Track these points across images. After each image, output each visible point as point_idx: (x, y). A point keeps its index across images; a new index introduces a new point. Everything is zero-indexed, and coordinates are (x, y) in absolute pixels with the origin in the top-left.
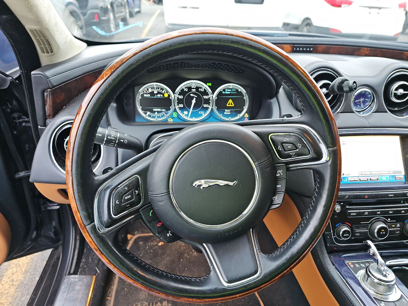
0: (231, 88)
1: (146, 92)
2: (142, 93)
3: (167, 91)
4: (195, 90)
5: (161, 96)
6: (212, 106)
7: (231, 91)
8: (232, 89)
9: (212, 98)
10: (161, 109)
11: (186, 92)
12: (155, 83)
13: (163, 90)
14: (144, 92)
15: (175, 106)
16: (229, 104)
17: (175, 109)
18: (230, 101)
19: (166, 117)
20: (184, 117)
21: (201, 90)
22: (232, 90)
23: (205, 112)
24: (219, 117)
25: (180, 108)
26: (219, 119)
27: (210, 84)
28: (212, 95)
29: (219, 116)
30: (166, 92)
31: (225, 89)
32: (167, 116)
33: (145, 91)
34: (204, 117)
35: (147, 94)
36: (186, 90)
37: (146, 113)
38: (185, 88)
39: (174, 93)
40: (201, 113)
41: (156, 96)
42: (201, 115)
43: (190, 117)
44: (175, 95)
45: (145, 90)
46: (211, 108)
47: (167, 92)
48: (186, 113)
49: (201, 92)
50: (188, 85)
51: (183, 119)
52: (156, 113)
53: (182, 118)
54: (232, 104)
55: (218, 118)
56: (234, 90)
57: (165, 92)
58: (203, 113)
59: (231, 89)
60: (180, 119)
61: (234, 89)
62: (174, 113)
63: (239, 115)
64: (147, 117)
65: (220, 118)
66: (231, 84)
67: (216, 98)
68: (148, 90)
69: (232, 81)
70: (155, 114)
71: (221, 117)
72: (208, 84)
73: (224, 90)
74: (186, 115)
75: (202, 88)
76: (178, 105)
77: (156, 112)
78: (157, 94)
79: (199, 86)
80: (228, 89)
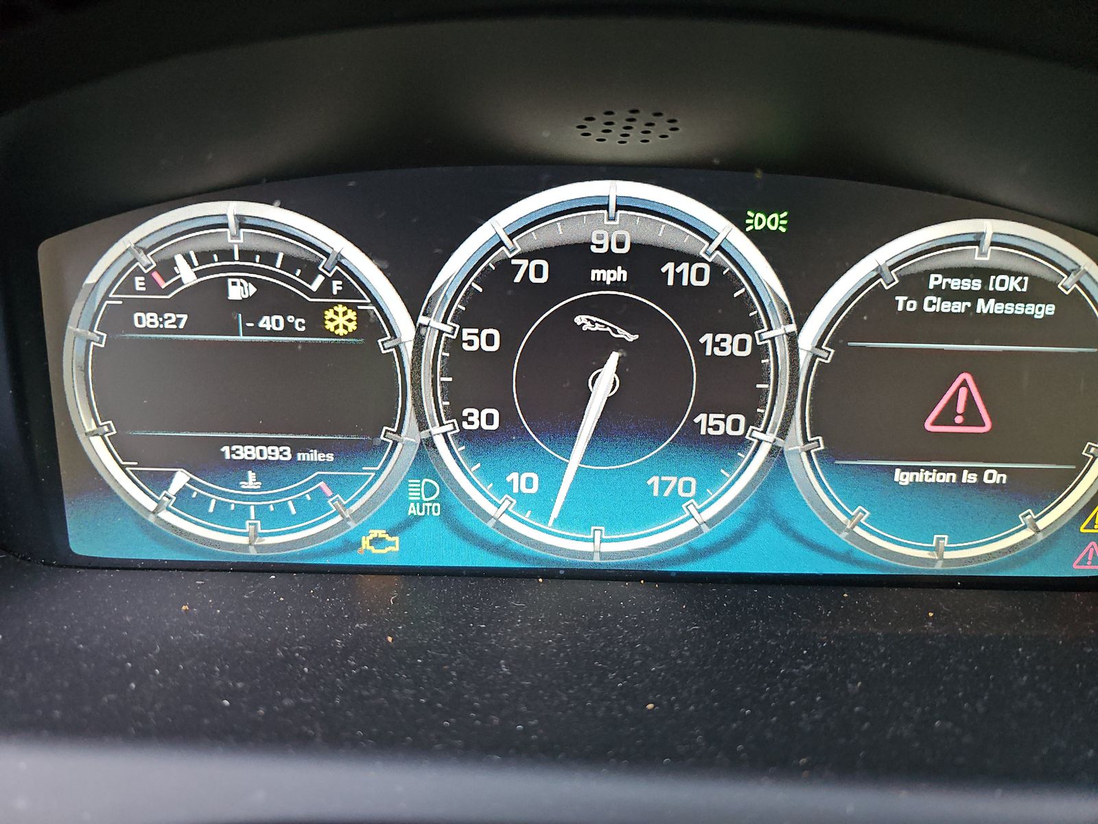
0: (982, 257)
1: (151, 286)
2: (116, 300)
3: (346, 284)
4: (620, 274)
5: (289, 330)
6: (783, 433)
7: (986, 294)
8: (998, 272)
9: (783, 350)
10: (297, 447)
11: (535, 296)
12: (231, 209)
13: (310, 271)
14: (128, 286)
15: (423, 426)
16: (947, 417)
17: (429, 443)
18: (964, 387)
19: (338, 519)
20: (506, 520)
21: (678, 277)
22: (995, 284)
23: (709, 482)
24: (841, 527)
25: (471, 440)
26: (840, 549)
27: (776, 222)
28: (792, 328)
29: (843, 518)
30: (336, 286)
31: (927, 274)
32: (354, 508)
33: (139, 282)
34: (690, 525)
35: (160, 308)
36: (537, 273)
37: (157, 482)
38: (529, 255)
39: (415, 303)
40: (666, 494)
41: (247, 332)
42: (673, 505)
43: (560, 521)
44: (422, 320)
45: (140, 273)
46: (765, 449)
47: (348, 291)
48: (523, 481)
49: (679, 296)
50: (560, 233)
51: (501, 537)
52: (252, 481)
53: (491, 524)
54: (972, 417)
55: (820, 540)
56: (1012, 284)
57: (325, 289)
58: (687, 487)
59: (984, 273)
60: (467, 535)
61: (1010, 273)
62: (416, 490)
63: (1026, 516)
64: (165, 515)
65: (843, 535)
66: (989, 227)
67: (827, 355)
68: (167, 268)
69: (1001, 192)
70: (238, 487)
71: (857, 530)
72: (758, 220)
73: (915, 284)
74: (523, 501)
75: (693, 259)
76: (455, 413)
77: (251, 475)
78: (252, 308)
79: (661, 234)
80: (949, 272)
